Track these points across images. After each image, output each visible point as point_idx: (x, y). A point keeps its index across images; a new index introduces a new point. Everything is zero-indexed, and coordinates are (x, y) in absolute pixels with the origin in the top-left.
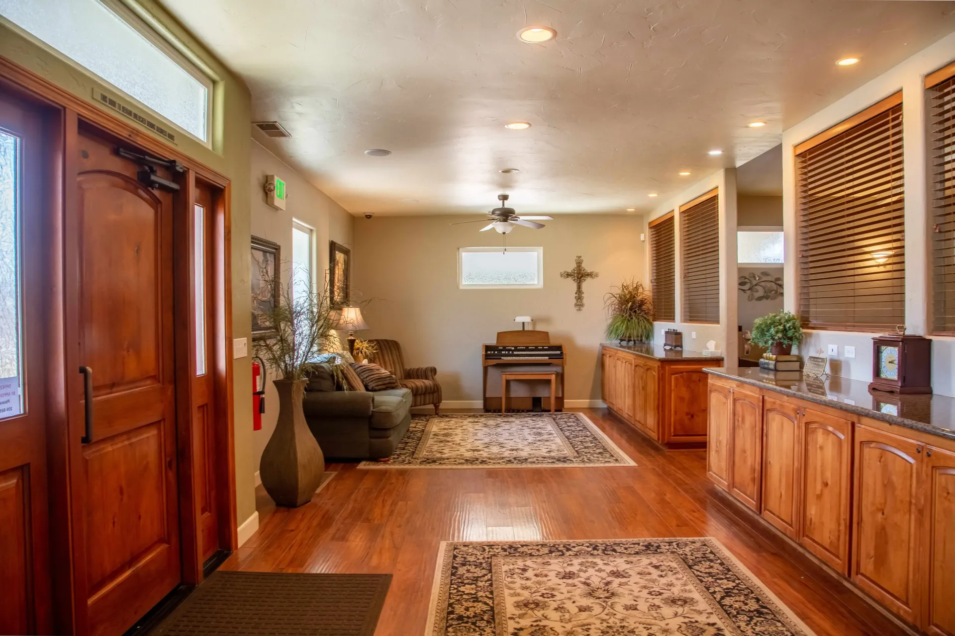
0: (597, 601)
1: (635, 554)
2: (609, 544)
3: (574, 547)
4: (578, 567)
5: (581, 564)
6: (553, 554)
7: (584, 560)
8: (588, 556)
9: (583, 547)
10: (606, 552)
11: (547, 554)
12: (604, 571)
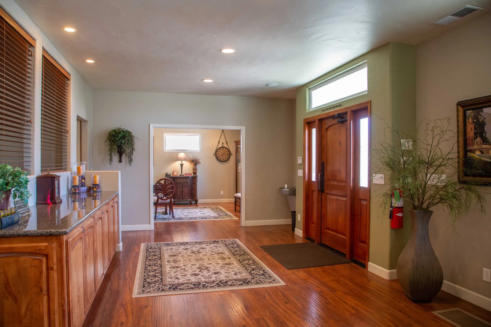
0: (205, 266)
1: (184, 284)
2: (196, 288)
3: (215, 285)
4: (212, 276)
5: (211, 278)
6: (225, 281)
7: (210, 279)
8: (208, 282)
9: (210, 286)
10: (199, 284)
11: (228, 281)
12: (201, 276)
